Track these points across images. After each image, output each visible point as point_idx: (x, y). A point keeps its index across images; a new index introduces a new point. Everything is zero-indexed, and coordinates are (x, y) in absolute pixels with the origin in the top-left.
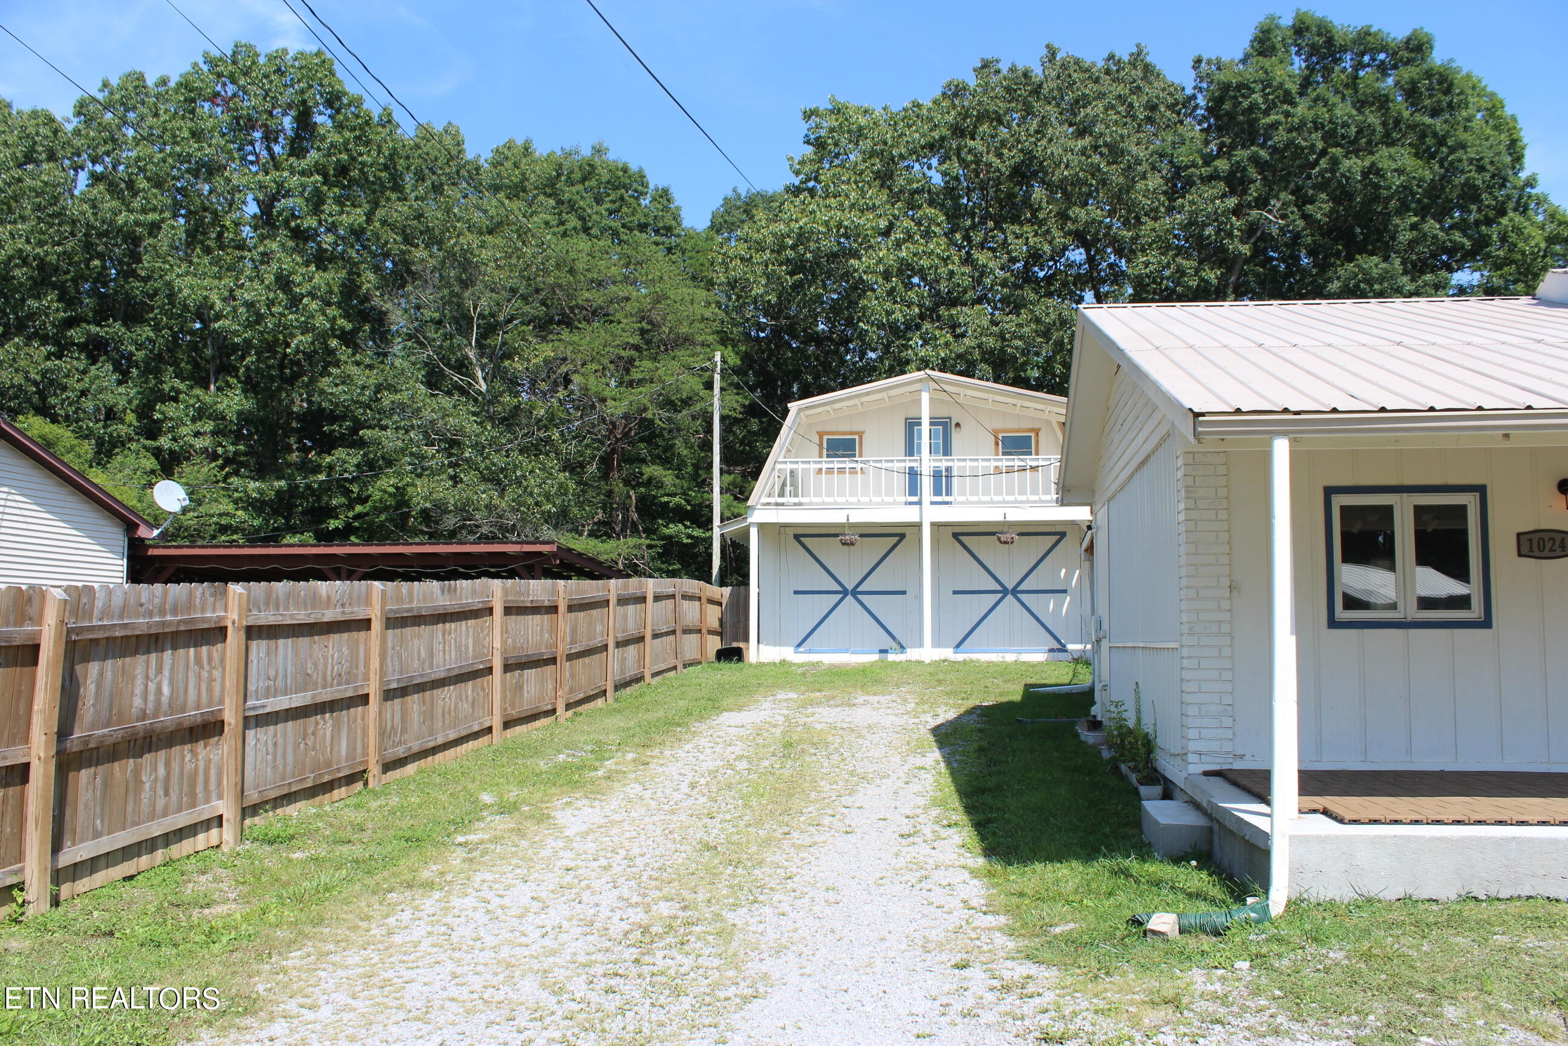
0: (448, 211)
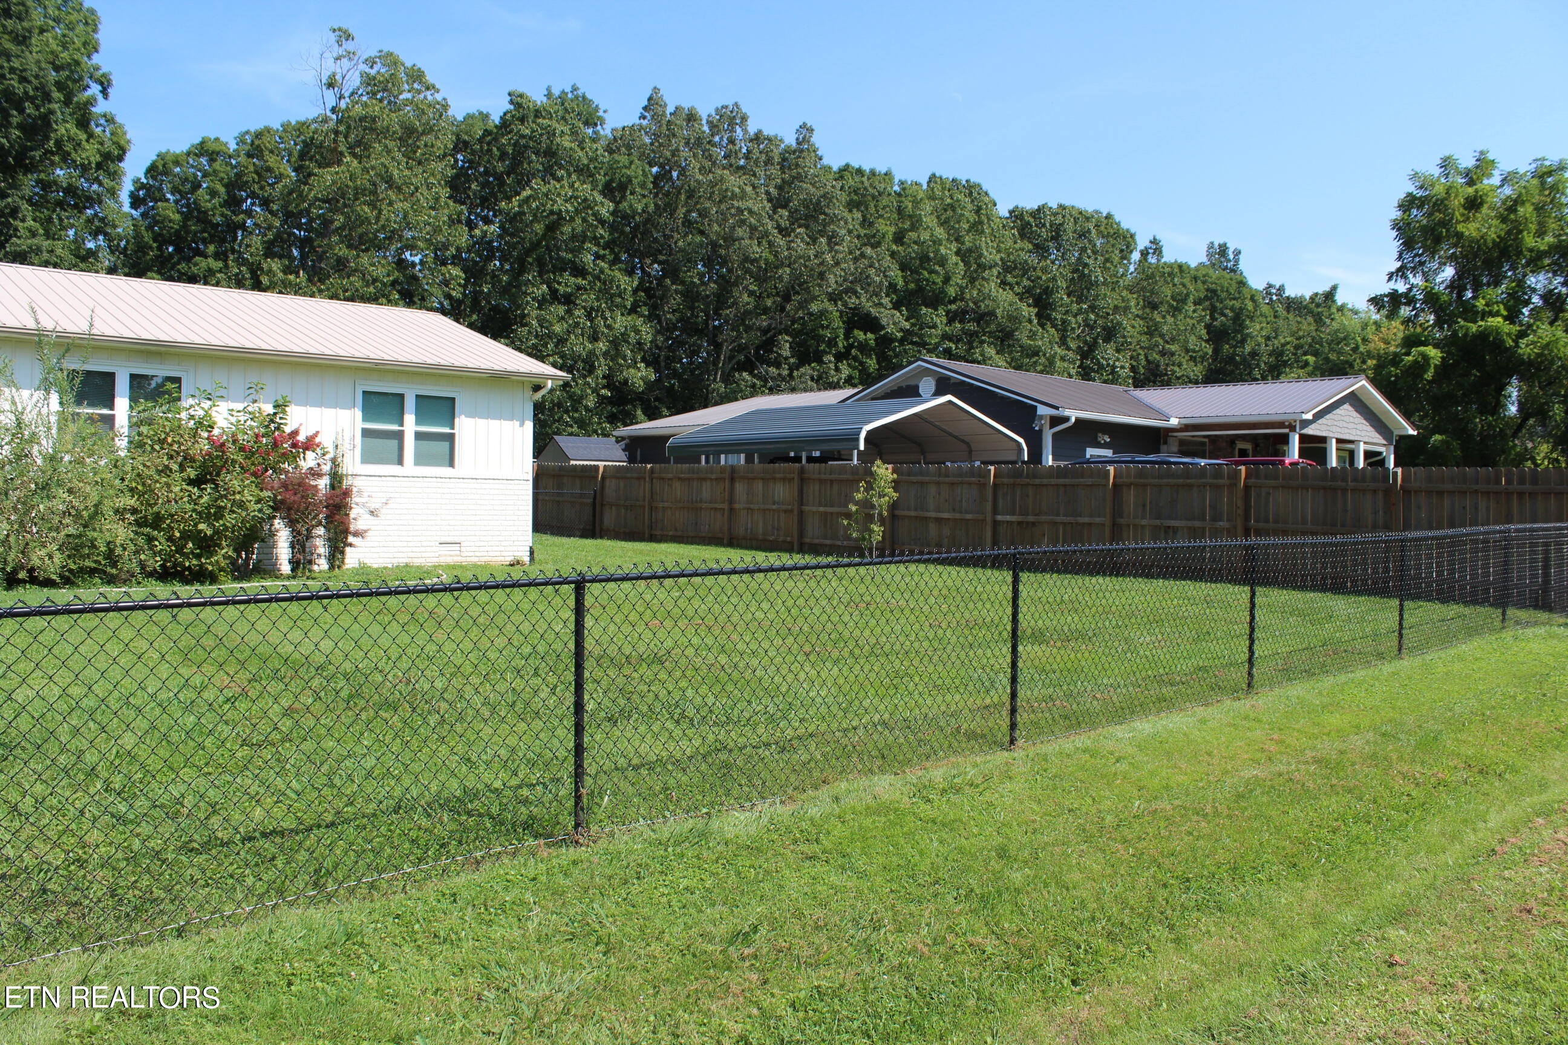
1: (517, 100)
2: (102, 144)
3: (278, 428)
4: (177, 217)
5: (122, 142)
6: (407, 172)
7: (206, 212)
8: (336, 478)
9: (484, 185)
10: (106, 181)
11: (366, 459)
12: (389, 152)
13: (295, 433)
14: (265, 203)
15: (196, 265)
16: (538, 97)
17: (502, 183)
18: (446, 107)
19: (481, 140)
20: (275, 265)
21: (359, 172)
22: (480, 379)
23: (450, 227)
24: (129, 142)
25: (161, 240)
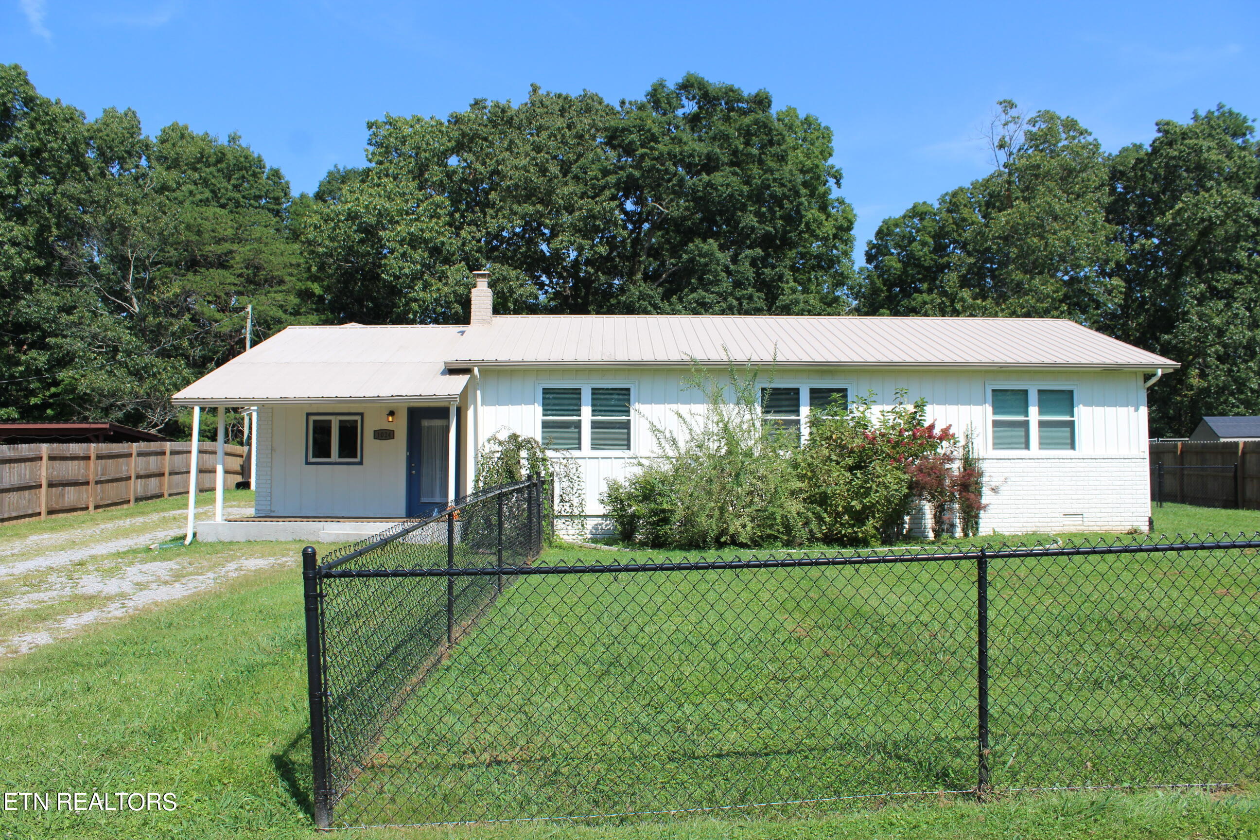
0: (109, 189)
1: (1164, 127)
2: (836, 220)
3: (918, 424)
4: (899, 265)
5: (850, 217)
6: (1067, 205)
7: (919, 259)
8: (968, 463)
9: (1141, 205)
10: (842, 247)
11: (997, 445)
12: (1050, 191)
13: (932, 427)
14: (964, 247)
15: (914, 300)
16: (1184, 120)
17: (1157, 200)
18: (1097, 146)
19: (1134, 168)
20: (966, 294)
21: (1026, 211)
22: (1095, 372)
23: (1108, 245)
24: (855, 216)
25: (890, 285)
